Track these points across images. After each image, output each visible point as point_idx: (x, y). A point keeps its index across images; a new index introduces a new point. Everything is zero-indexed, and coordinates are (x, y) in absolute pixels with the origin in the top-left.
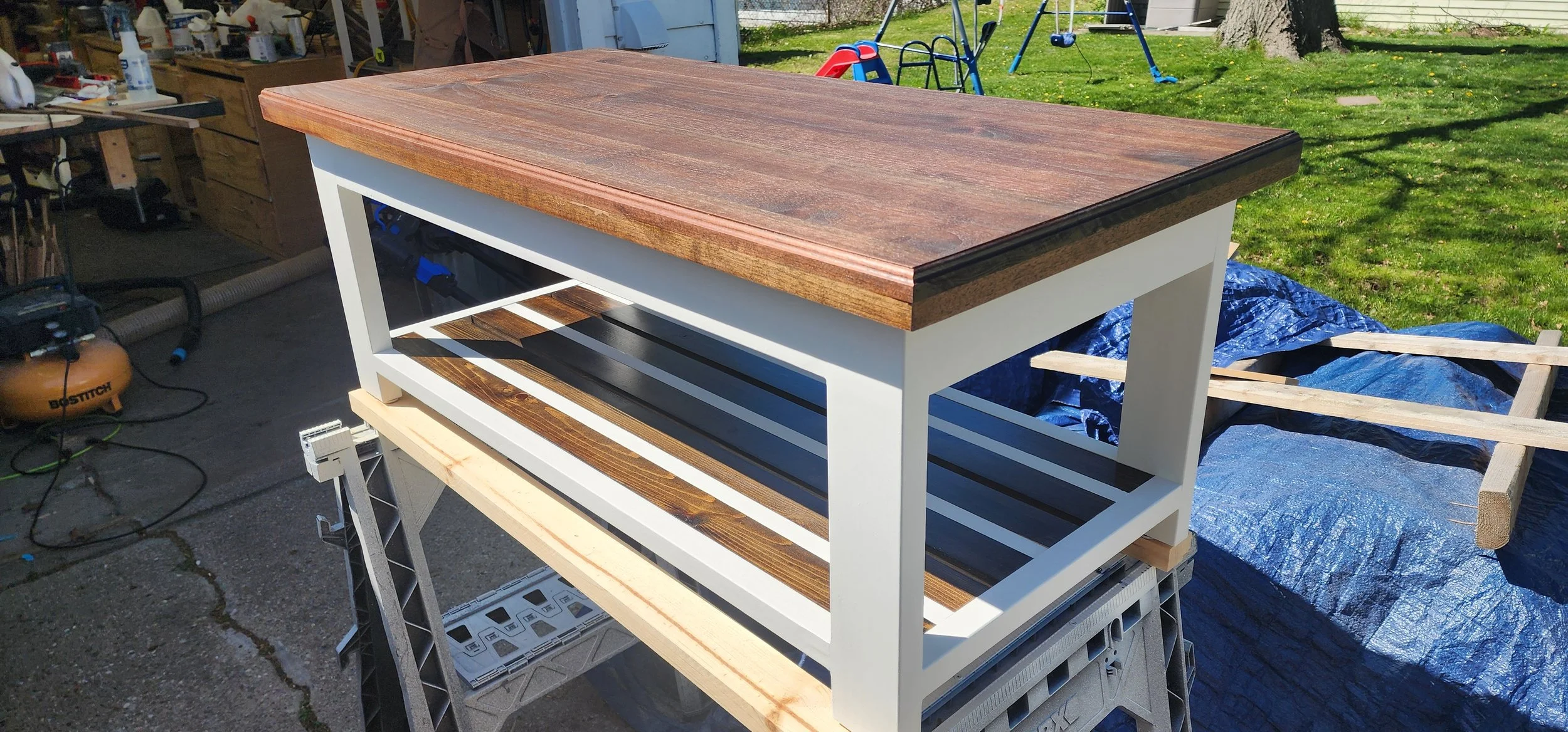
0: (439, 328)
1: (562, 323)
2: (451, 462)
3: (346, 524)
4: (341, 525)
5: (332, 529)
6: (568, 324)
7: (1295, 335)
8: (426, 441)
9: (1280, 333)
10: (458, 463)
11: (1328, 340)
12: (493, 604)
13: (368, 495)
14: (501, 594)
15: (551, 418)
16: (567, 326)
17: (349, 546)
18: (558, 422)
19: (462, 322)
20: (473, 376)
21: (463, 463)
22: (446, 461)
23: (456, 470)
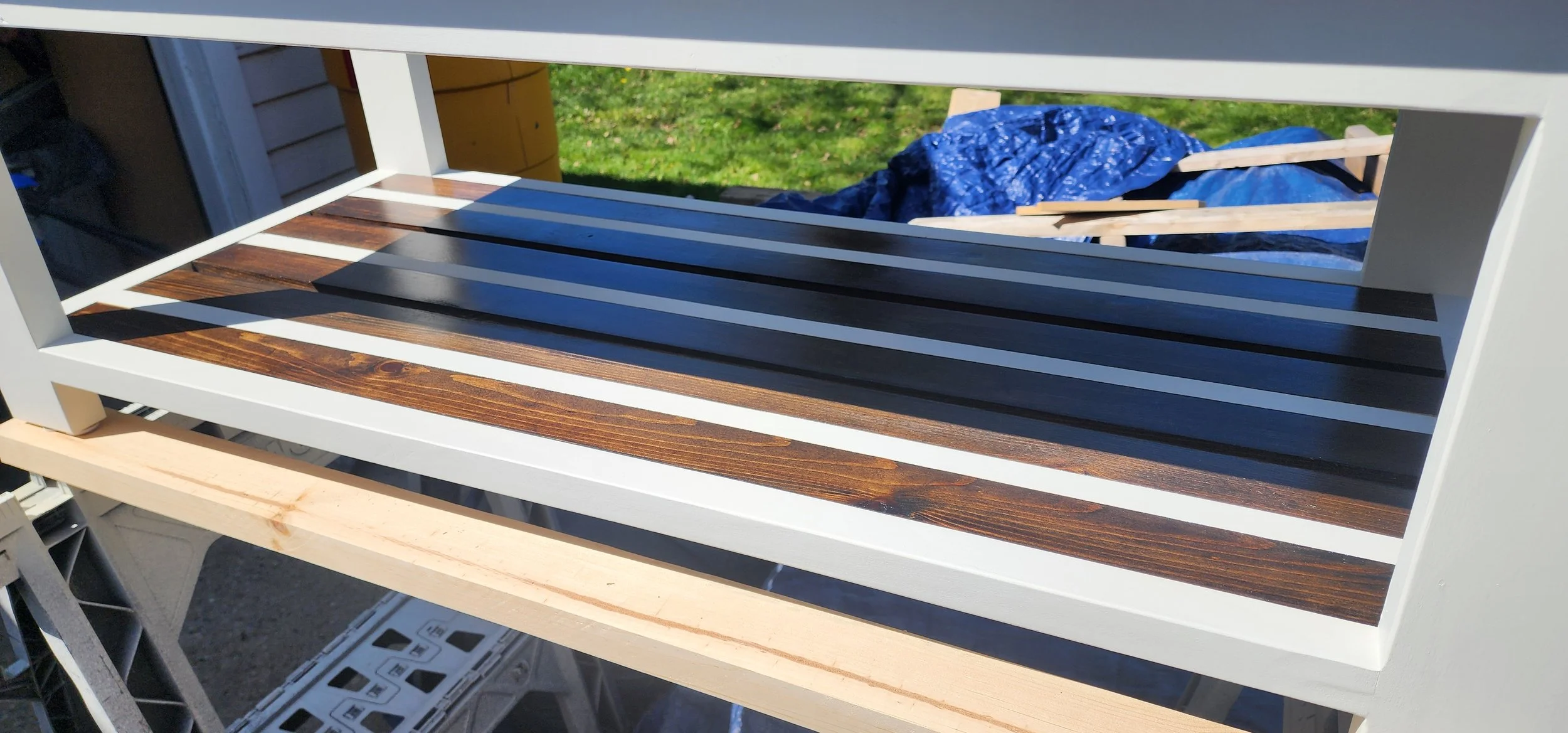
0: (144, 288)
1: (369, 248)
2: (276, 510)
3: (32, 660)
4: (21, 665)
5: (8, 674)
6: (379, 247)
7: (1137, 167)
8: (198, 482)
9: (1121, 166)
10: (289, 508)
11: (1177, 167)
12: (284, 708)
13: (74, 603)
14: (292, 690)
15: (480, 391)
16: (379, 251)
17: (44, 694)
18: (496, 395)
19: (180, 274)
20: (271, 352)
21: (299, 505)
22: (266, 511)
23: (294, 521)
